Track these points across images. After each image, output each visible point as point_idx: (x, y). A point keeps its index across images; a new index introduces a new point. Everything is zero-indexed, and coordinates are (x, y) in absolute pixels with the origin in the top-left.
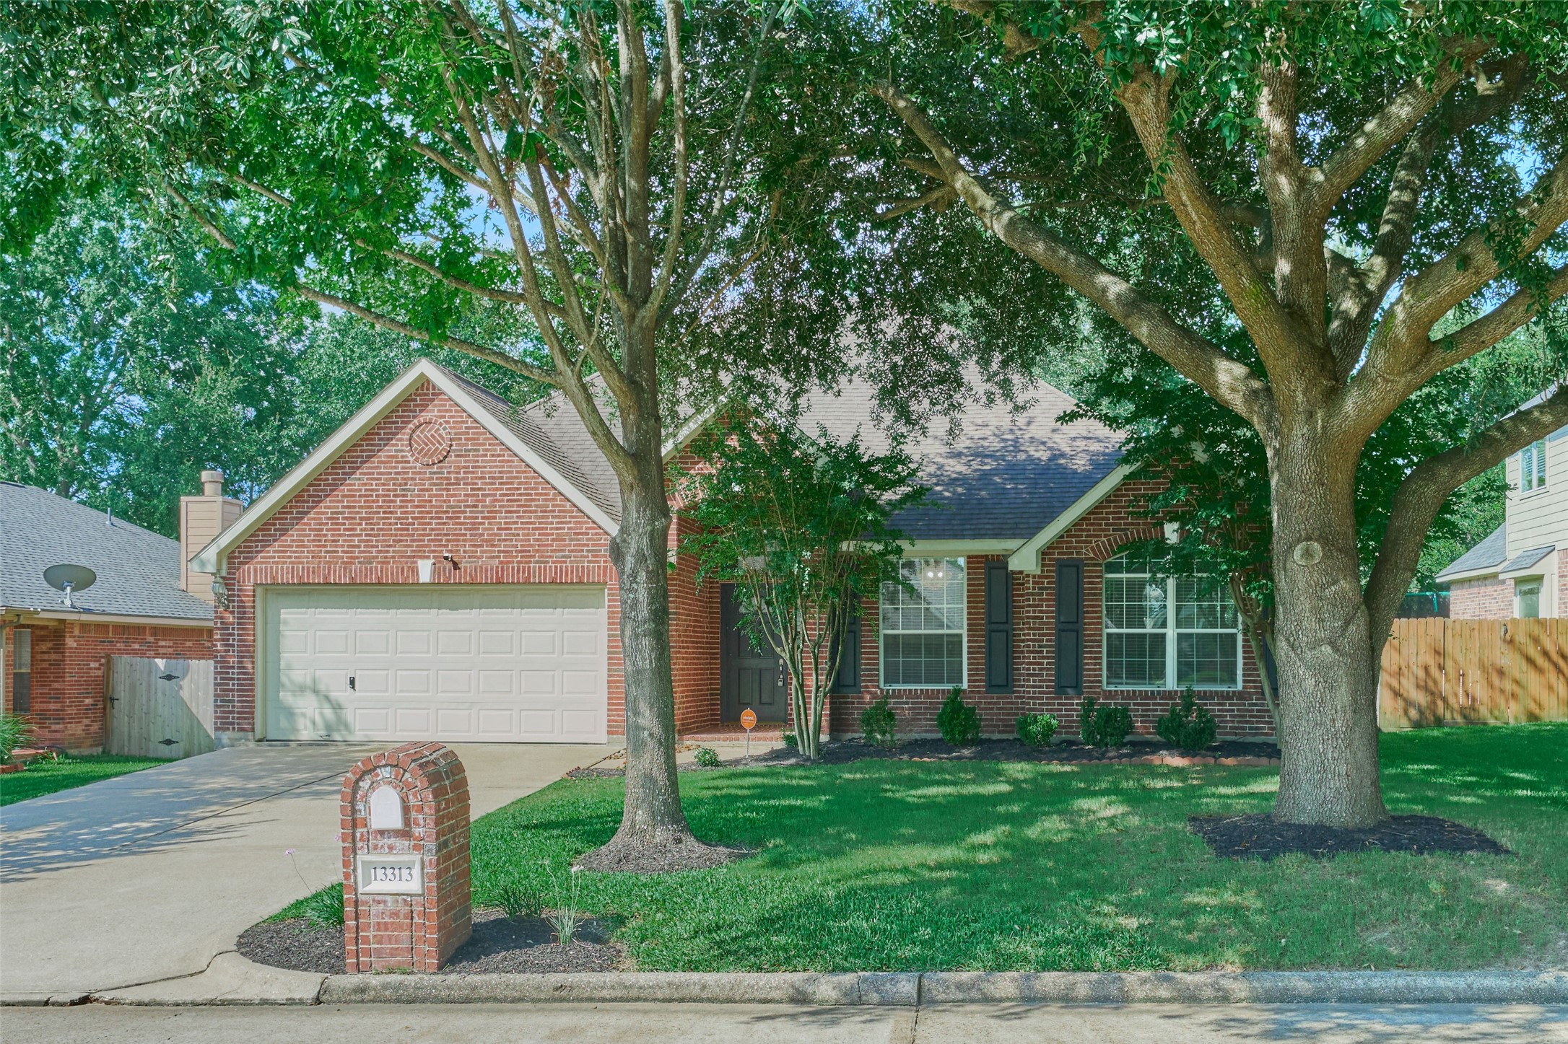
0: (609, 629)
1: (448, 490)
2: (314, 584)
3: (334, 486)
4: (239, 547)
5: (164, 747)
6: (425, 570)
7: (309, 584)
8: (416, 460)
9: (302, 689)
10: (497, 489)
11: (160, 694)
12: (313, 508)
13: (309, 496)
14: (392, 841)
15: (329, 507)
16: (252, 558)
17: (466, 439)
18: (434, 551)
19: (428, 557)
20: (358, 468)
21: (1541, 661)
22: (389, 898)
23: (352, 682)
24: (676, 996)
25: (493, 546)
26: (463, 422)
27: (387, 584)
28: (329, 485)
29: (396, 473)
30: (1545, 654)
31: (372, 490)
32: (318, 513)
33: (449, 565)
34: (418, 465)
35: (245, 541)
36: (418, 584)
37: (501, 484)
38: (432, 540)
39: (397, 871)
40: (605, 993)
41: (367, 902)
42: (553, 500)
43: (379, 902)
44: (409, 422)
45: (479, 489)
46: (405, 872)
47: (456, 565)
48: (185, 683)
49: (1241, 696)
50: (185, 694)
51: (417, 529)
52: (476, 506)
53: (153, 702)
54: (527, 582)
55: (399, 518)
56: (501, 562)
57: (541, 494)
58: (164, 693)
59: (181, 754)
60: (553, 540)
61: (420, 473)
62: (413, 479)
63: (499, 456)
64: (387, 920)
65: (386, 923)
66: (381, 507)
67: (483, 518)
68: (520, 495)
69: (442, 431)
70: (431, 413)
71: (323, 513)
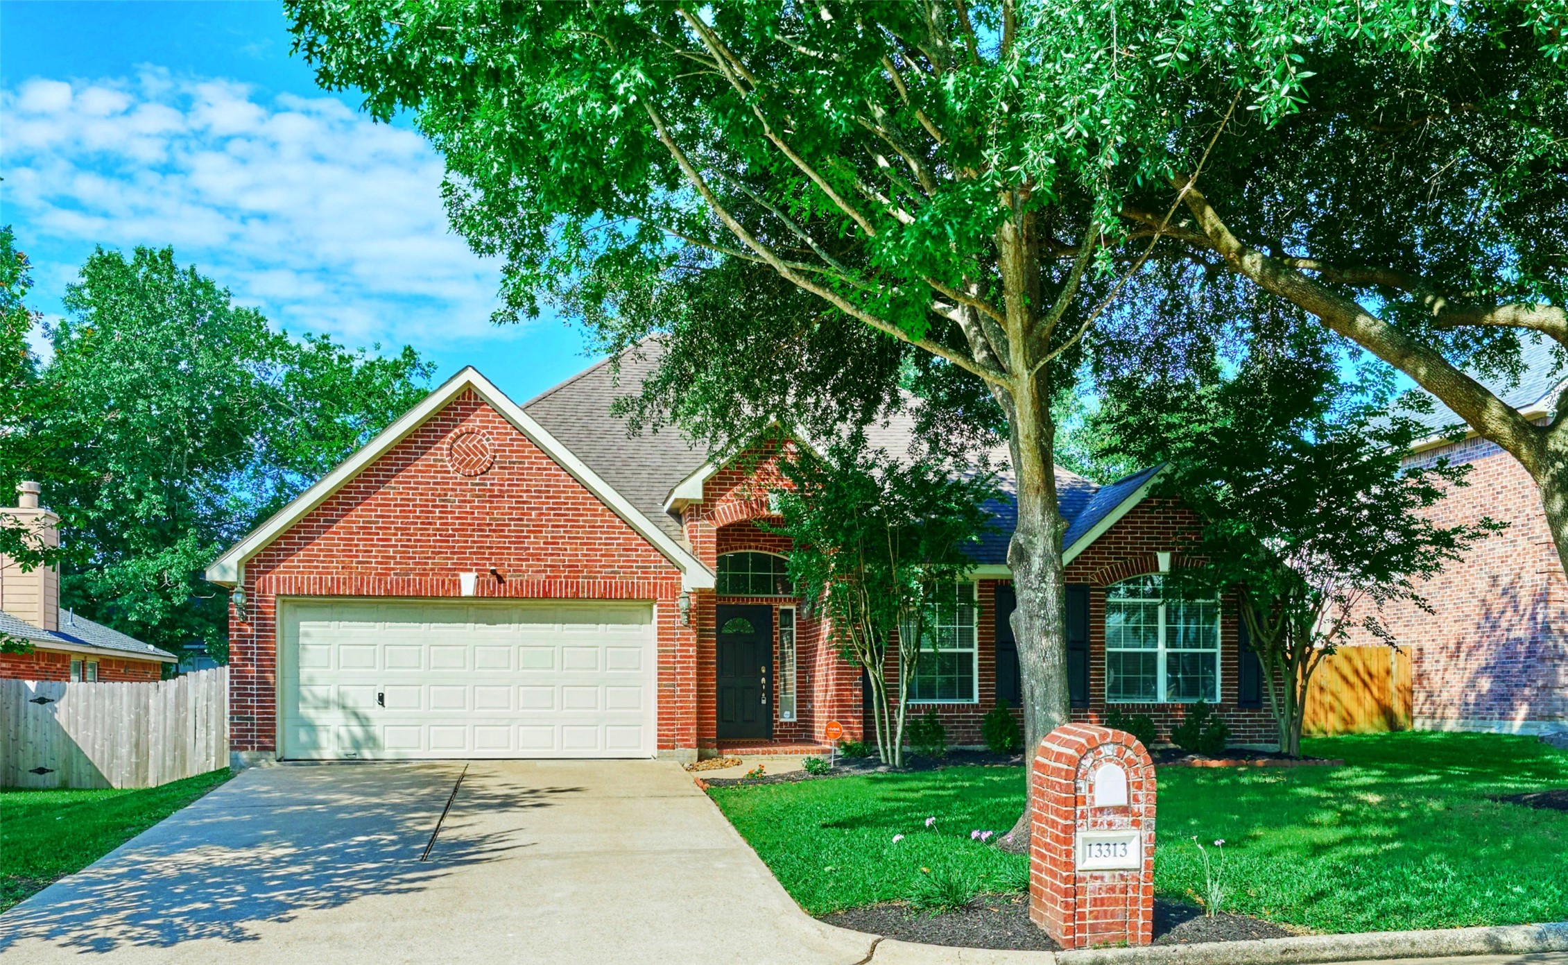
0: (659, 645)
1: (491, 502)
2: (344, 596)
3: (367, 495)
4: (259, 555)
5: (36, 776)
6: (468, 583)
7: (339, 596)
8: (457, 471)
9: (326, 704)
10: (543, 503)
11: (30, 718)
12: (343, 516)
13: (339, 504)
14: (1111, 817)
15: (361, 516)
16: (273, 567)
17: (511, 451)
18: (476, 564)
19: (470, 570)
20: (393, 476)
21: (1352, 678)
22: (1106, 874)
23: (381, 698)
24: (1391, 953)
25: (539, 560)
26: (507, 434)
27: (426, 597)
28: (361, 493)
29: (435, 483)
30: (1357, 672)
31: (409, 500)
32: (348, 522)
33: (493, 579)
34: (459, 475)
35: (266, 549)
36: (460, 597)
37: (548, 497)
38: (475, 553)
39: (1112, 847)
40: (1327, 954)
41: (1085, 879)
42: (602, 515)
43: (1096, 878)
44: (450, 431)
45: (524, 502)
46: (1120, 848)
47: (500, 579)
48: (61, 705)
49: (1220, 707)
50: (61, 717)
51: (458, 541)
52: (521, 520)
53: (22, 728)
54: (576, 597)
55: (438, 530)
56: (548, 577)
57: (589, 510)
58: (36, 718)
59: (57, 783)
60: (602, 555)
61: (460, 484)
62: (453, 490)
63: (545, 469)
64: (1103, 895)
65: (1102, 899)
66: (418, 517)
67: (529, 532)
68: (568, 509)
69: (485, 442)
70: (474, 422)
71: (354, 522)
